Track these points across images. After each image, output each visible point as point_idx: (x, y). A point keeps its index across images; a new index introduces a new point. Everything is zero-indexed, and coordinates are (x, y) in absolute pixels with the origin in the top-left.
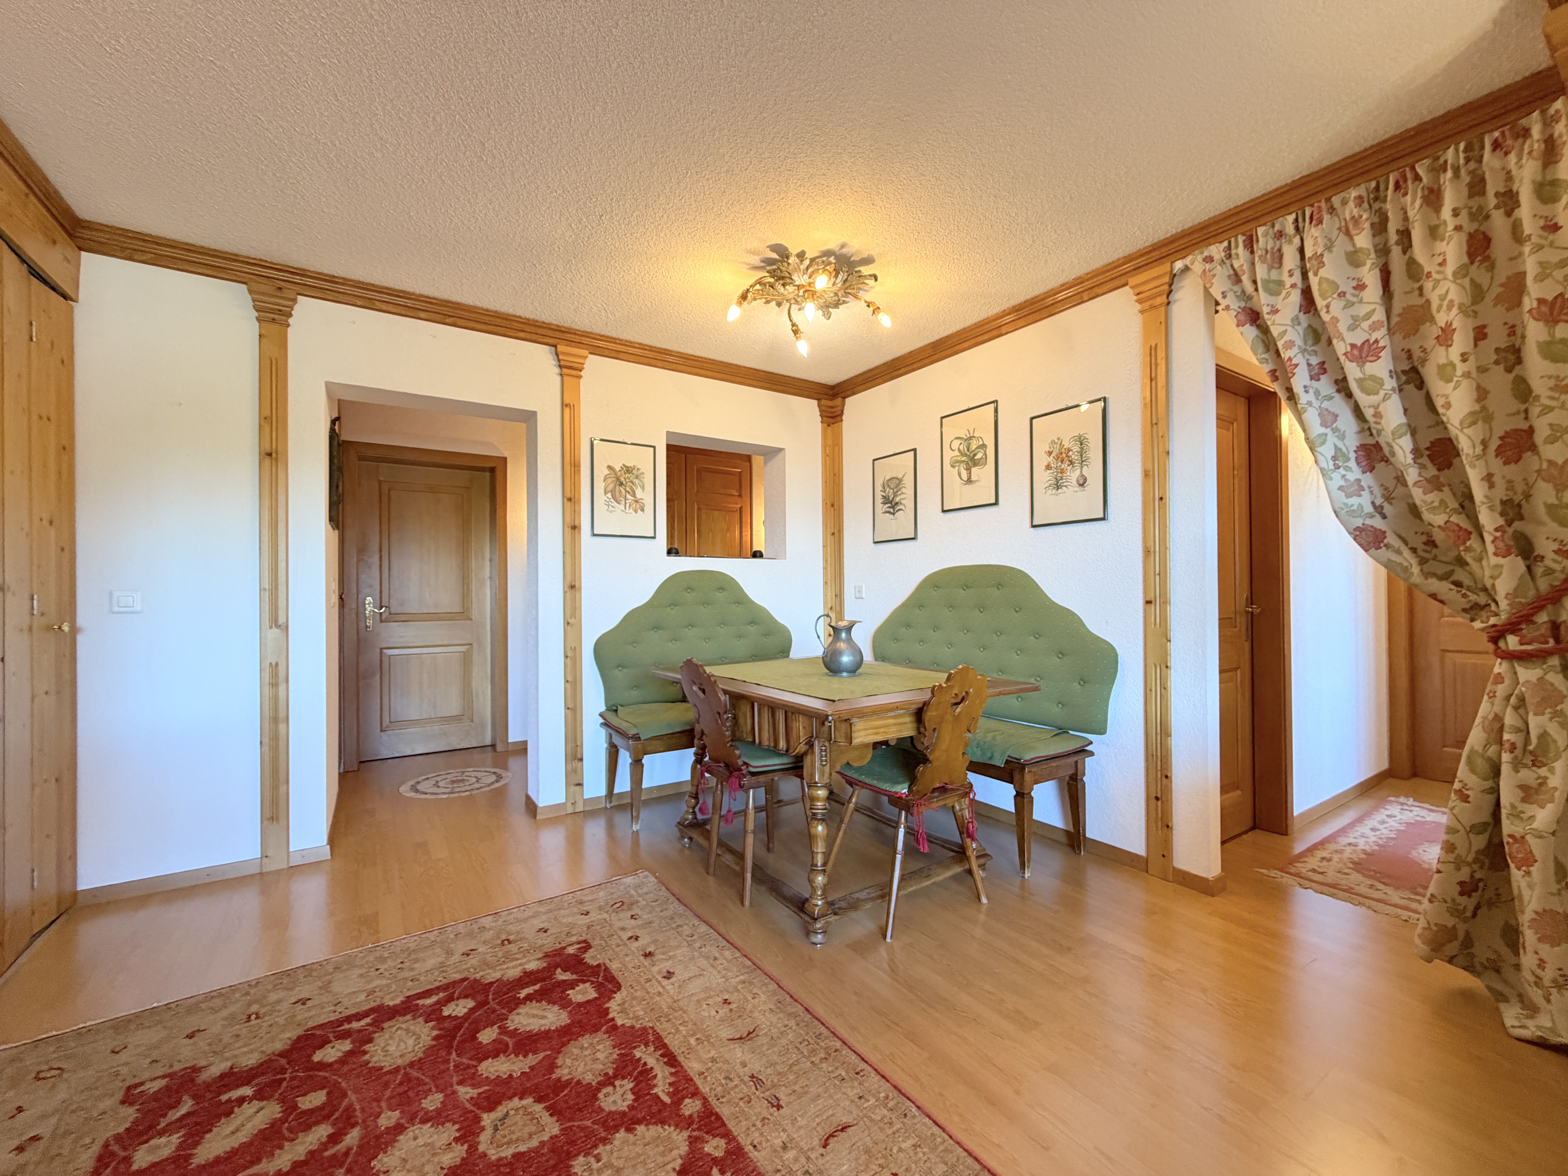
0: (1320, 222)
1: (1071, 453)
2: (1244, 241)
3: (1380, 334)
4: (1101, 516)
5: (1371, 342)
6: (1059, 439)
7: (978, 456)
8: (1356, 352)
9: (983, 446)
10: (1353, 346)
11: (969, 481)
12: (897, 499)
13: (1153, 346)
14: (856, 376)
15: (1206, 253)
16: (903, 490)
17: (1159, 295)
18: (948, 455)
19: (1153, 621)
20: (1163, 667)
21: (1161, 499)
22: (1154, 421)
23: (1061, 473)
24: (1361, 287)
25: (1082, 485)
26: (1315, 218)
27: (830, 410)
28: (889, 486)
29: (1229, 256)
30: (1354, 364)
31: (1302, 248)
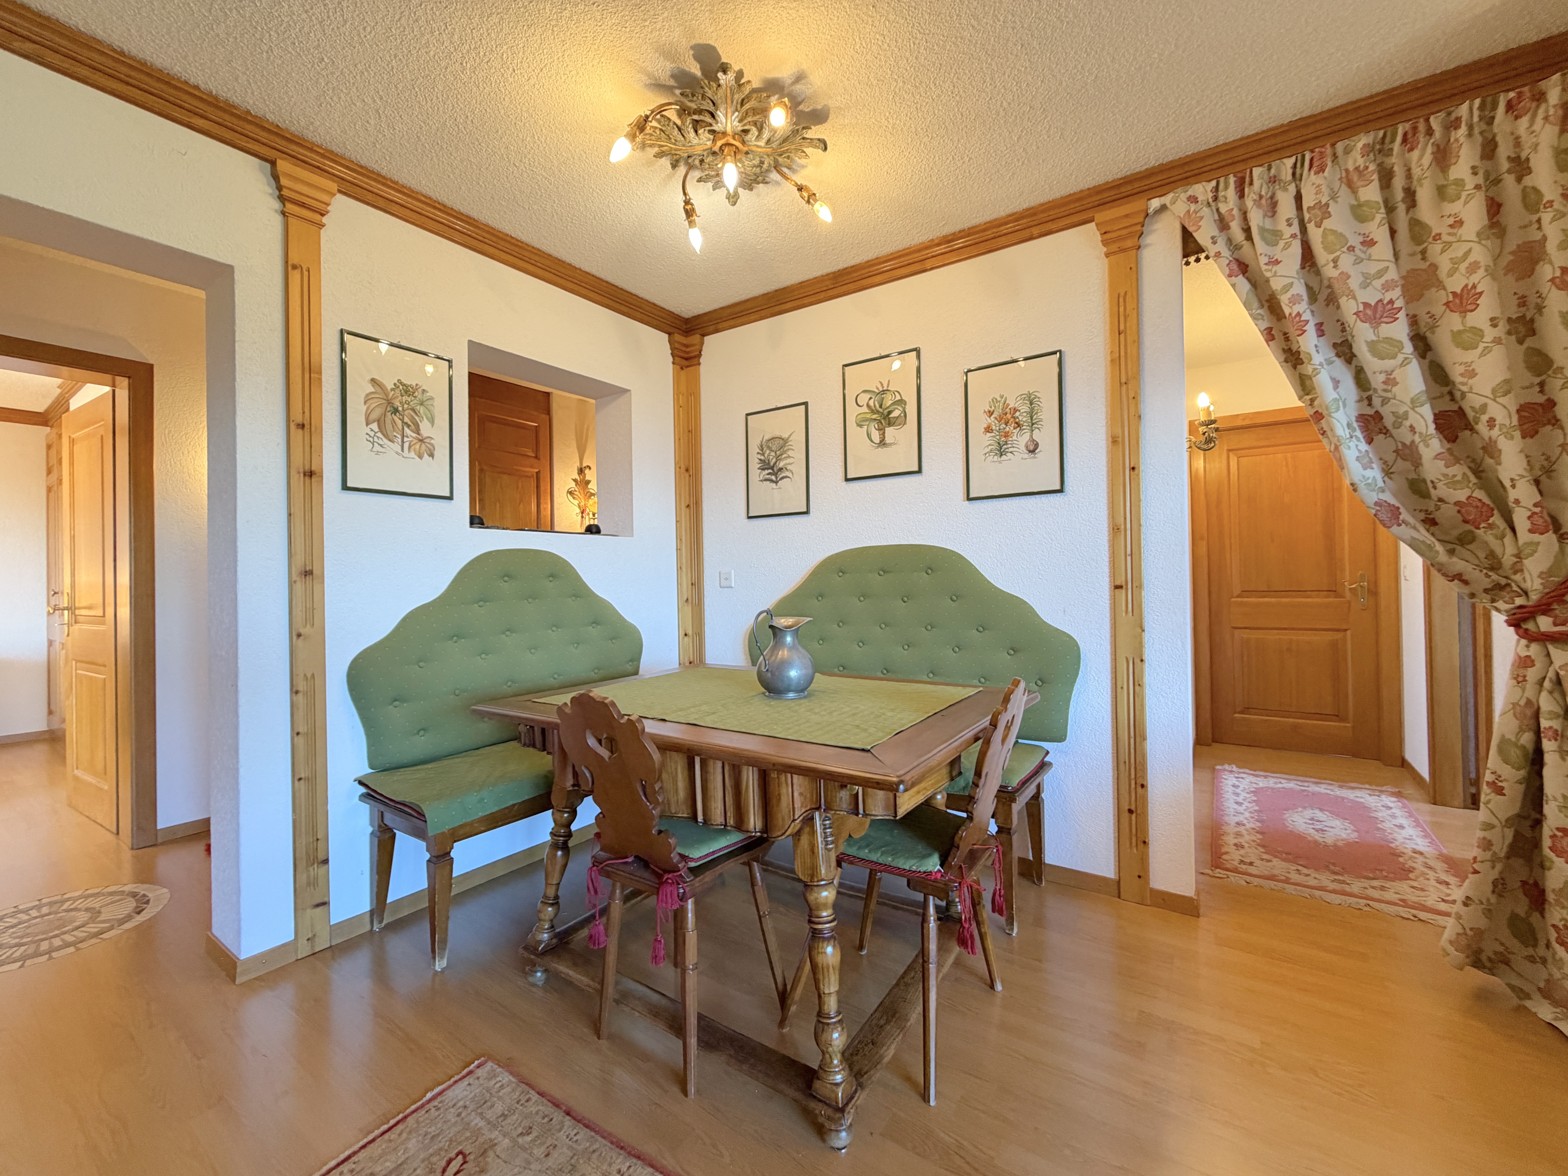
0: (1322, 170)
1: (1017, 414)
2: (1235, 182)
3: (1395, 293)
4: (1058, 487)
5: (1385, 302)
6: (1002, 397)
7: (896, 414)
8: (1369, 312)
9: (902, 402)
10: (1366, 305)
11: (882, 443)
12: (781, 464)
13: (1122, 294)
14: (722, 308)
15: (1190, 193)
16: (790, 453)
17: (1130, 235)
18: (853, 412)
19: (1124, 608)
20: (1137, 661)
21: (1133, 468)
22: (1123, 380)
23: (1005, 437)
24: (1369, 243)
25: (1033, 452)
26: (1315, 164)
27: (684, 349)
28: (769, 447)
29: (1216, 199)
30: (1367, 325)
31: (1298, 198)
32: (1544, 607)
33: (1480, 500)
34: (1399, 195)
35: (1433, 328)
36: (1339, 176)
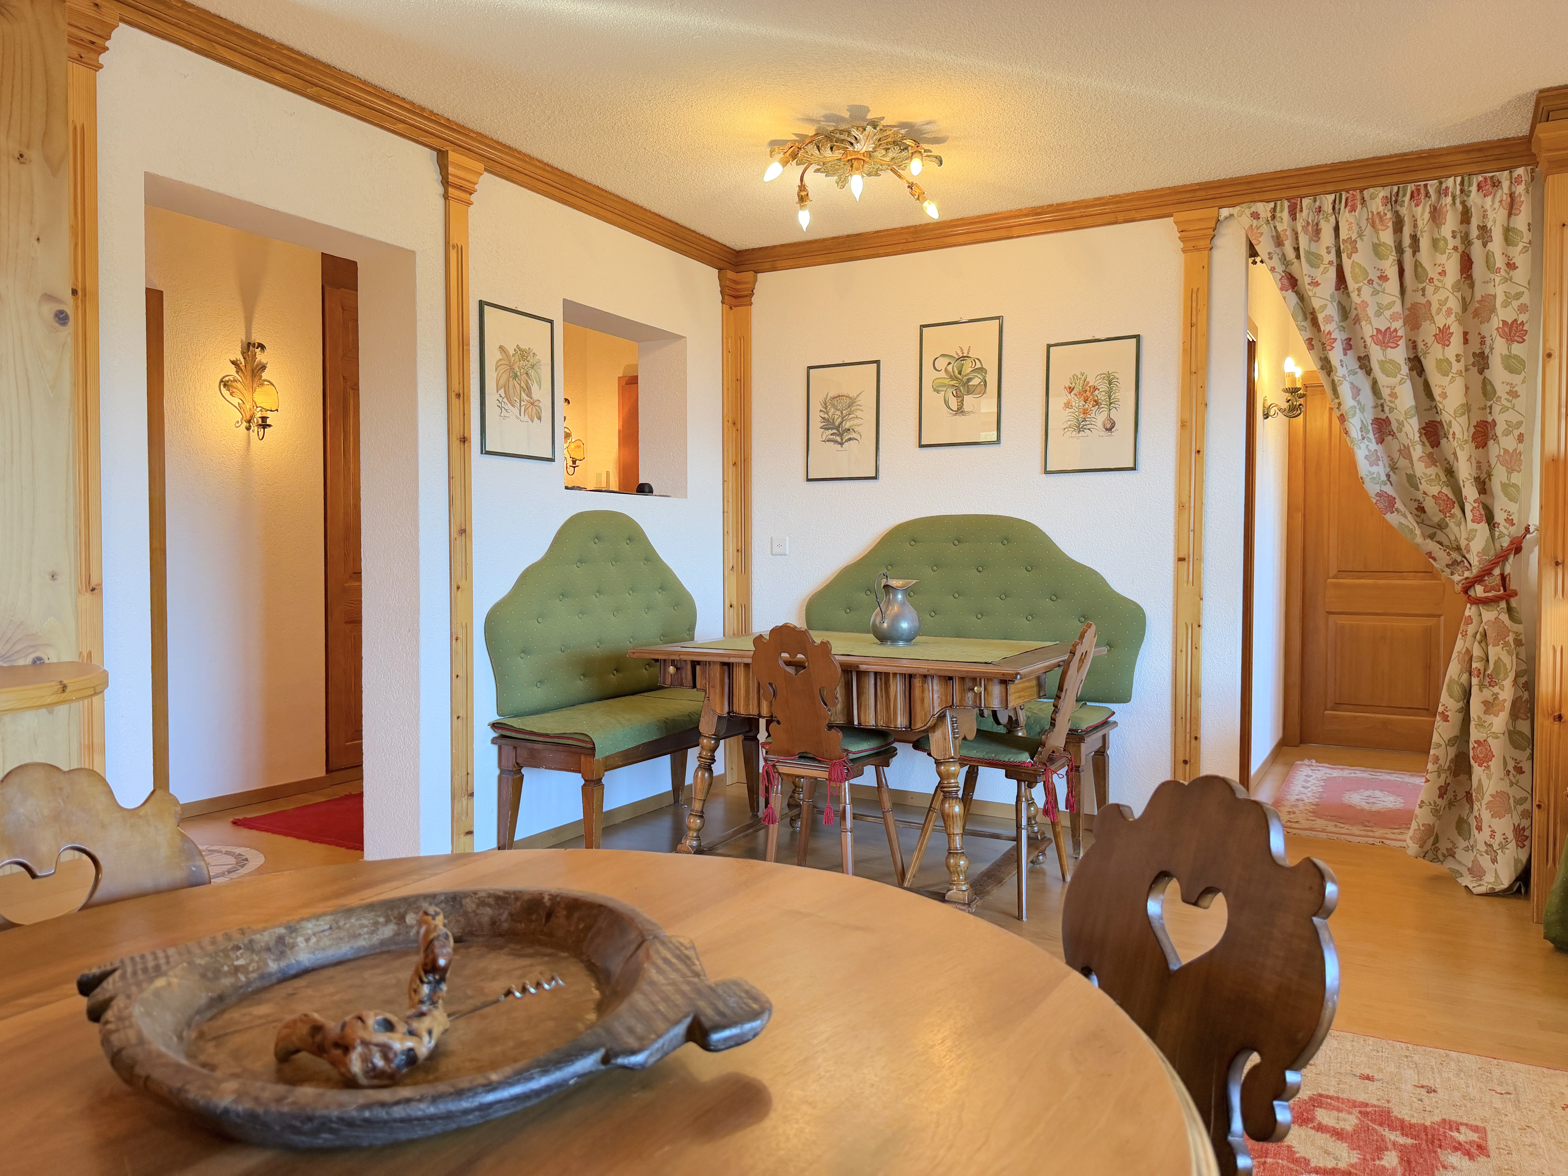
0: (1353, 209)
1: (1097, 392)
2: (1289, 206)
3: (1398, 324)
4: (1132, 466)
5: (1392, 330)
6: (1082, 374)
8: (1380, 336)
10: (1378, 330)
12: (847, 425)
13: (1195, 290)
15: (1253, 209)
16: (858, 413)
17: (1203, 237)
19: (1185, 579)
20: (1196, 626)
21: (1199, 452)
22: (1193, 370)
23: (1084, 413)
24: (1383, 278)
25: (1109, 430)
26: (1349, 204)
27: (734, 286)
28: (833, 406)
29: (1274, 217)
30: (1378, 347)
31: (1337, 229)
32: (1479, 579)
33: (1446, 495)
34: (1407, 241)
35: (1425, 353)
36: (1366, 217)
